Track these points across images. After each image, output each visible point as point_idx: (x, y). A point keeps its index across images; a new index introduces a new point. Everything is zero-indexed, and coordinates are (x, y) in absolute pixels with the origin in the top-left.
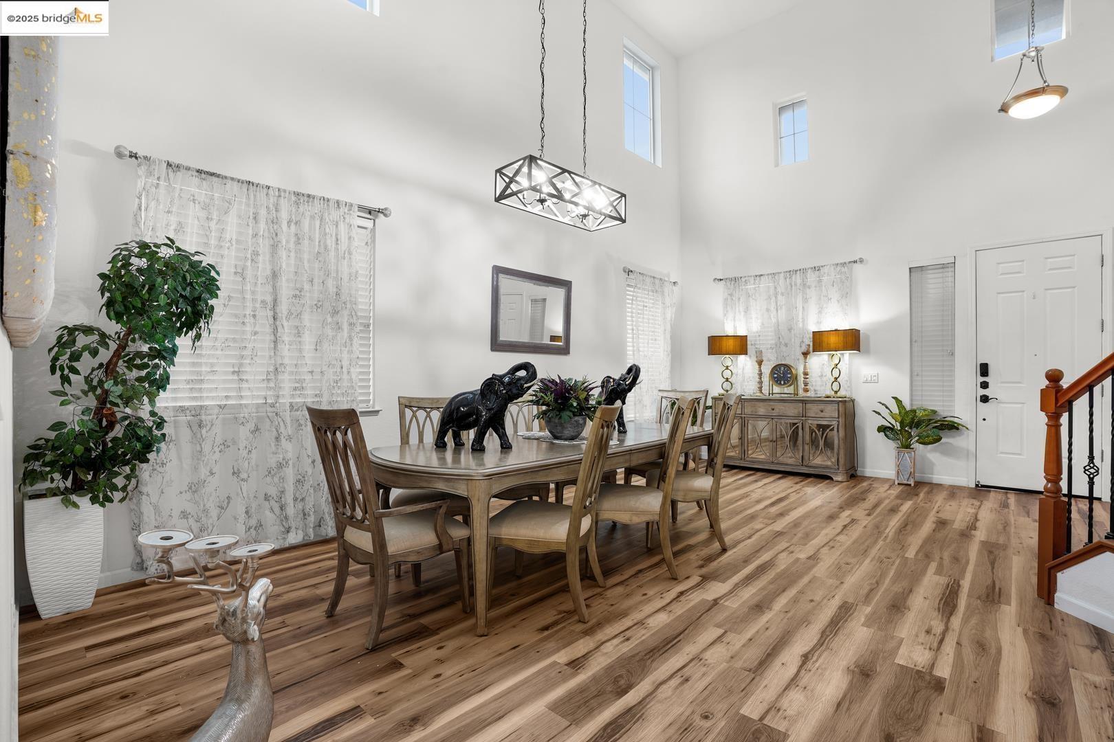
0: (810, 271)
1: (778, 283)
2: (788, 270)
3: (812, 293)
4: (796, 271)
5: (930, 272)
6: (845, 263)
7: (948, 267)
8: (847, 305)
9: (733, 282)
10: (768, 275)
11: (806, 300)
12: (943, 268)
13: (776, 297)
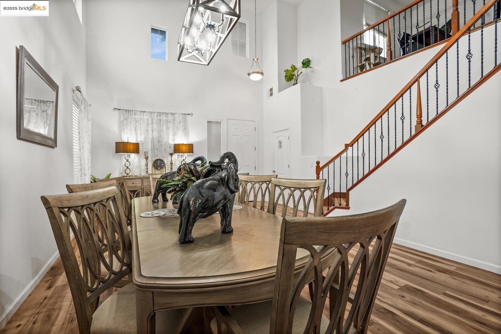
0: (170, 114)
1: (153, 118)
2: (159, 112)
3: (170, 125)
4: (163, 113)
5: (214, 124)
6: (186, 114)
7: (218, 123)
8: (186, 133)
9: (127, 112)
10: (148, 112)
11: (168, 128)
12: (217, 123)
13: (152, 124)
